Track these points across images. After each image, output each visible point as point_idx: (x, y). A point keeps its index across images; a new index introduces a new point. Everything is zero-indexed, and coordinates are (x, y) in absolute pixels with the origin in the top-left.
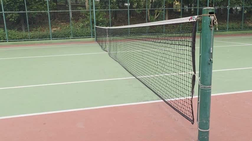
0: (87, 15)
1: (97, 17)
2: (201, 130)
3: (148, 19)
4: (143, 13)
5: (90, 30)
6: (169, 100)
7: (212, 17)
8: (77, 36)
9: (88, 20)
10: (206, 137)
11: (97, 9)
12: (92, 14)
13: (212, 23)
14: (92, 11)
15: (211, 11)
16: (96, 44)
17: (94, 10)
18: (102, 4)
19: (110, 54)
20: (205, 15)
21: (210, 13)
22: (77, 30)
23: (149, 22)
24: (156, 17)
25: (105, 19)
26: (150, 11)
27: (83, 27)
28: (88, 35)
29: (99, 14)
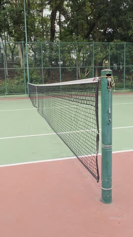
0: (21, 72)
1: (31, 74)
2: (103, 188)
3: (79, 77)
4: (74, 71)
5: (24, 87)
6: (81, 157)
7: (109, 79)
8: (11, 92)
9: (23, 77)
10: (108, 196)
11: (32, 67)
12: (26, 72)
13: (109, 85)
14: (26, 69)
15: (108, 73)
16: (29, 100)
17: (28, 68)
18: (36, 63)
19: (38, 110)
20: (103, 77)
21: (107, 75)
22: (12, 86)
23: (79, 79)
24: (86, 75)
25: (39, 77)
26: (81, 68)
27: (18, 84)
28: (22, 92)
29: (33, 72)
